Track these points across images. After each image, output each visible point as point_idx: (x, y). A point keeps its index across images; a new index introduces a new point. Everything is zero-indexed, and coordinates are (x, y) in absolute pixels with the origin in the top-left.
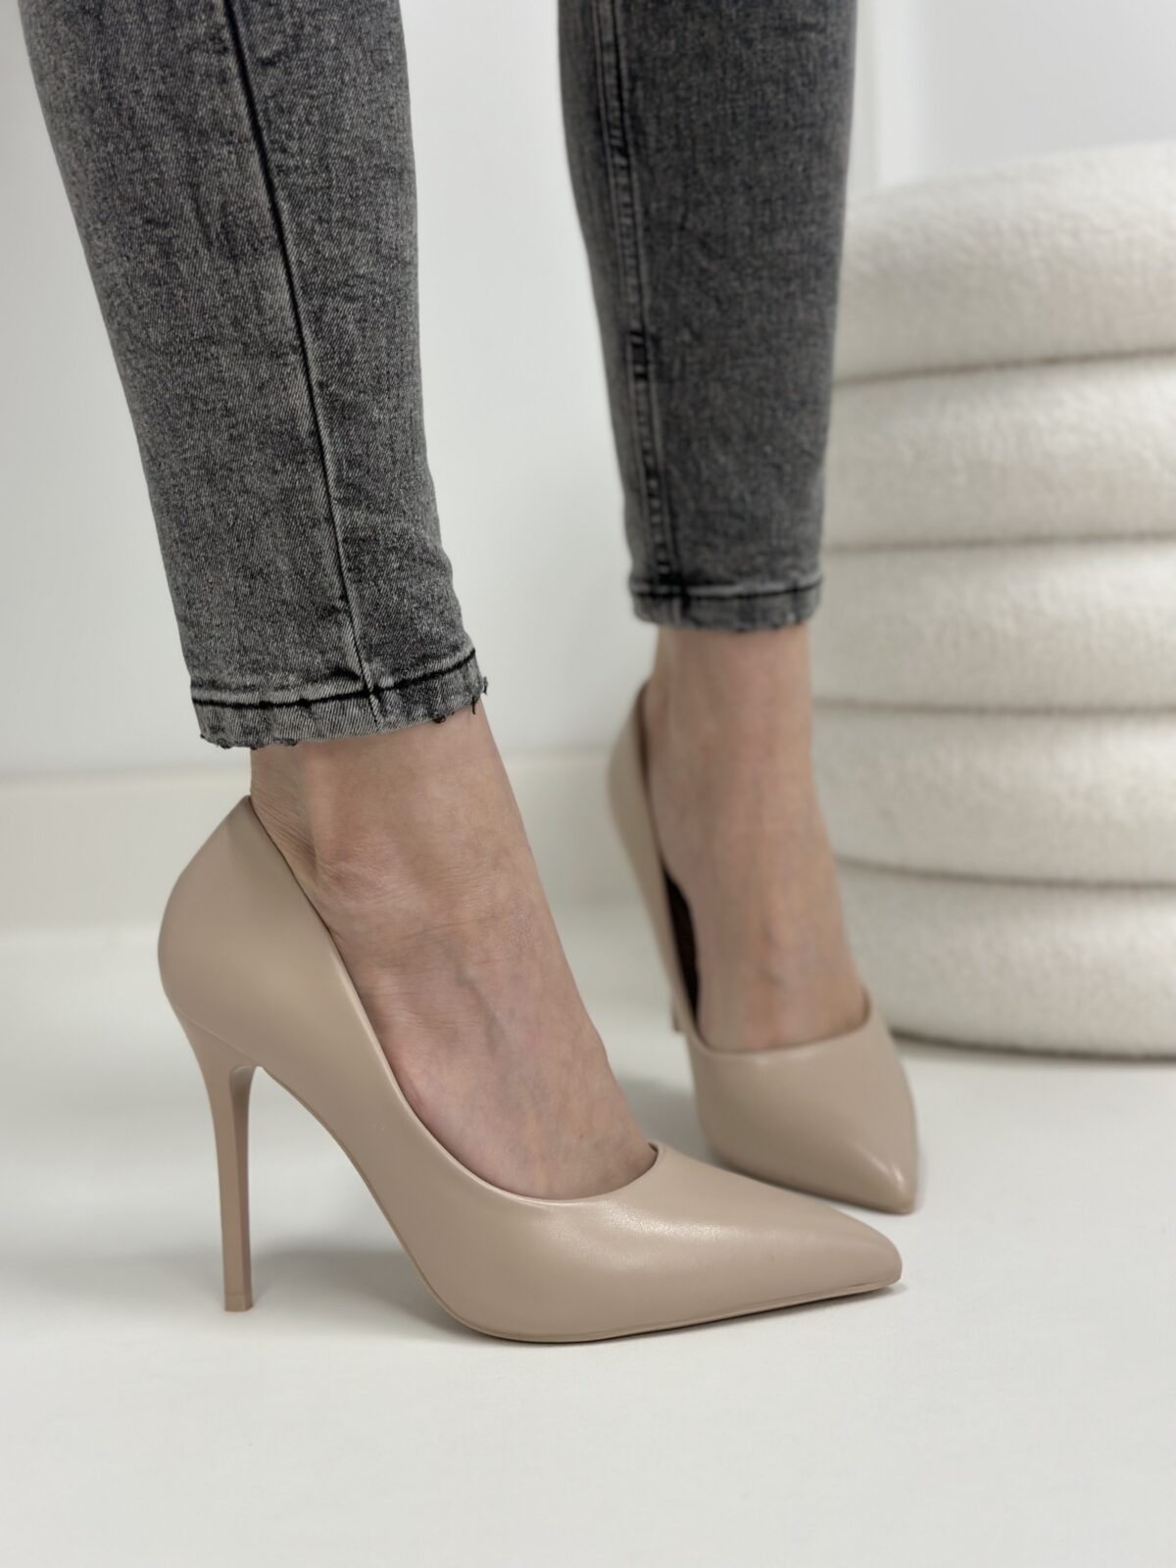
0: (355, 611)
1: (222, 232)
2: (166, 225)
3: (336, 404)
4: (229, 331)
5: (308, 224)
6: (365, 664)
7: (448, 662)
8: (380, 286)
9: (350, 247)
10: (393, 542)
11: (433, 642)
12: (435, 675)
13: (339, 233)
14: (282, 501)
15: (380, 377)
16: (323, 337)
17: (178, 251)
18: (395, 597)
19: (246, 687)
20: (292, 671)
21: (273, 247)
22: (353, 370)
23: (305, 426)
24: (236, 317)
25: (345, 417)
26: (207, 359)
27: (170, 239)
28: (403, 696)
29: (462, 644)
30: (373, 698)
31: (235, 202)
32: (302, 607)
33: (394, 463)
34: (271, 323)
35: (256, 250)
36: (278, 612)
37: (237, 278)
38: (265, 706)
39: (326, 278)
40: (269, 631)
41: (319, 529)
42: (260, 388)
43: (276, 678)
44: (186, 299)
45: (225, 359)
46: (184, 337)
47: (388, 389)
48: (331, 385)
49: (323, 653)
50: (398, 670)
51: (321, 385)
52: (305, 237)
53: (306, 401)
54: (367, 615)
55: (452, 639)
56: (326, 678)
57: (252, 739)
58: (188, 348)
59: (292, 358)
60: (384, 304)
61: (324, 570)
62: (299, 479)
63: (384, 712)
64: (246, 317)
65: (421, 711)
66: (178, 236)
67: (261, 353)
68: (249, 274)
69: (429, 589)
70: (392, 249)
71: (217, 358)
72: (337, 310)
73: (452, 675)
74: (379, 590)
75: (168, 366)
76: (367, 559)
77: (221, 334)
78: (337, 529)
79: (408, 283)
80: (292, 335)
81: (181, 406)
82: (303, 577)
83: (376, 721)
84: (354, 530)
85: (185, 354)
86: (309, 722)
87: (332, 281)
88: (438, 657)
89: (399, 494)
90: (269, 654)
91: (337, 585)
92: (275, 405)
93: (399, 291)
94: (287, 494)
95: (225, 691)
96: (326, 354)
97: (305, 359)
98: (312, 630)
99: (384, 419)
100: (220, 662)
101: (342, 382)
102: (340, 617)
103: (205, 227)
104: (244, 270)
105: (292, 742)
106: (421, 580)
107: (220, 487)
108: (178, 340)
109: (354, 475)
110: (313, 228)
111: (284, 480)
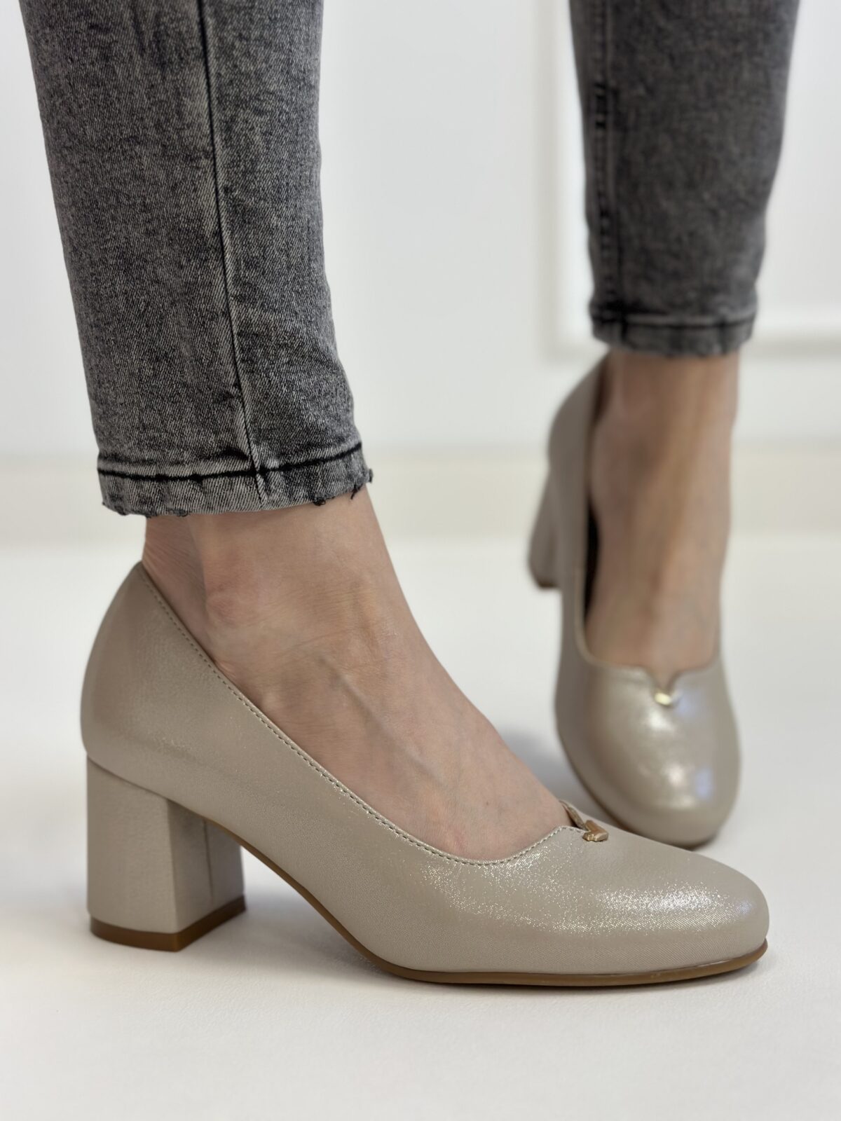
0: (247, 397)
1: (154, 41)
2: (107, 31)
3: (238, 208)
4: (152, 133)
5: (230, 39)
6: (254, 447)
7: (331, 451)
8: (287, 104)
9: (264, 65)
10: (285, 338)
11: (319, 432)
12: (316, 462)
13: (256, 51)
14: (186, 294)
15: (280, 187)
16: (232, 146)
17: (116, 56)
18: (284, 389)
19: (144, 461)
20: (186, 448)
21: (197, 58)
22: (256, 178)
23: (210, 226)
24: (159, 120)
25: (245, 222)
26: (131, 157)
27: (111, 43)
28: (286, 478)
29: (348, 436)
30: (259, 477)
31: (168, 13)
32: (200, 391)
33: (289, 268)
34: (188, 128)
35: (182, 59)
36: (178, 394)
37: (163, 84)
38: (161, 478)
39: (240, 91)
40: (169, 410)
41: (217, 322)
42: (174, 188)
43: (172, 454)
44: (119, 100)
45: (146, 157)
46: (115, 135)
47: (287, 199)
48: (235, 190)
49: (216, 433)
50: (283, 454)
51: (226, 190)
52: (226, 51)
53: (213, 204)
54: (258, 402)
55: (339, 430)
56: (217, 457)
57: (145, 507)
58: (117, 146)
59: (204, 162)
60: (289, 120)
61: (220, 359)
62: (201, 275)
63: (268, 490)
64: (167, 120)
65: (302, 492)
66: (117, 42)
67: (177, 156)
68: (173, 81)
69: (317, 384)
70: (301, 71)
71: (140, 157)
72: (247, 122)
73: (334, 463)
74: (270, 381)
75: (100, 162)
76: (259, 352)
77: (145, 135)
78: (233, 323)
79: (311, 105)
80: (206, 141)
81: (108, 199)
82: (202, 364)
83: (260, 498)
84: (249, 325)
85: (114, 151)
86: (200, 495)
87: (245, 94)
88: (321, 446)
89: (291, 296)
90: (166, 431)
91: (232, 374)
92: (185, 204)
93: (303, 110)
94: (190, 288)
95: (126, 463)
96: (233, 162)
97: (215, 164)
98: (208, 412)
99: (282, 226)
100: (121, 437)
101: (245, 188)
102: (234, 402)
103: (139, 33)
104: (170, 77)
105: (182, 513)
106: (310, 376)
107: (135, 276)
108: (109, 138)
109: (251, 275)
110: (233, 45)
111: (187, 274)
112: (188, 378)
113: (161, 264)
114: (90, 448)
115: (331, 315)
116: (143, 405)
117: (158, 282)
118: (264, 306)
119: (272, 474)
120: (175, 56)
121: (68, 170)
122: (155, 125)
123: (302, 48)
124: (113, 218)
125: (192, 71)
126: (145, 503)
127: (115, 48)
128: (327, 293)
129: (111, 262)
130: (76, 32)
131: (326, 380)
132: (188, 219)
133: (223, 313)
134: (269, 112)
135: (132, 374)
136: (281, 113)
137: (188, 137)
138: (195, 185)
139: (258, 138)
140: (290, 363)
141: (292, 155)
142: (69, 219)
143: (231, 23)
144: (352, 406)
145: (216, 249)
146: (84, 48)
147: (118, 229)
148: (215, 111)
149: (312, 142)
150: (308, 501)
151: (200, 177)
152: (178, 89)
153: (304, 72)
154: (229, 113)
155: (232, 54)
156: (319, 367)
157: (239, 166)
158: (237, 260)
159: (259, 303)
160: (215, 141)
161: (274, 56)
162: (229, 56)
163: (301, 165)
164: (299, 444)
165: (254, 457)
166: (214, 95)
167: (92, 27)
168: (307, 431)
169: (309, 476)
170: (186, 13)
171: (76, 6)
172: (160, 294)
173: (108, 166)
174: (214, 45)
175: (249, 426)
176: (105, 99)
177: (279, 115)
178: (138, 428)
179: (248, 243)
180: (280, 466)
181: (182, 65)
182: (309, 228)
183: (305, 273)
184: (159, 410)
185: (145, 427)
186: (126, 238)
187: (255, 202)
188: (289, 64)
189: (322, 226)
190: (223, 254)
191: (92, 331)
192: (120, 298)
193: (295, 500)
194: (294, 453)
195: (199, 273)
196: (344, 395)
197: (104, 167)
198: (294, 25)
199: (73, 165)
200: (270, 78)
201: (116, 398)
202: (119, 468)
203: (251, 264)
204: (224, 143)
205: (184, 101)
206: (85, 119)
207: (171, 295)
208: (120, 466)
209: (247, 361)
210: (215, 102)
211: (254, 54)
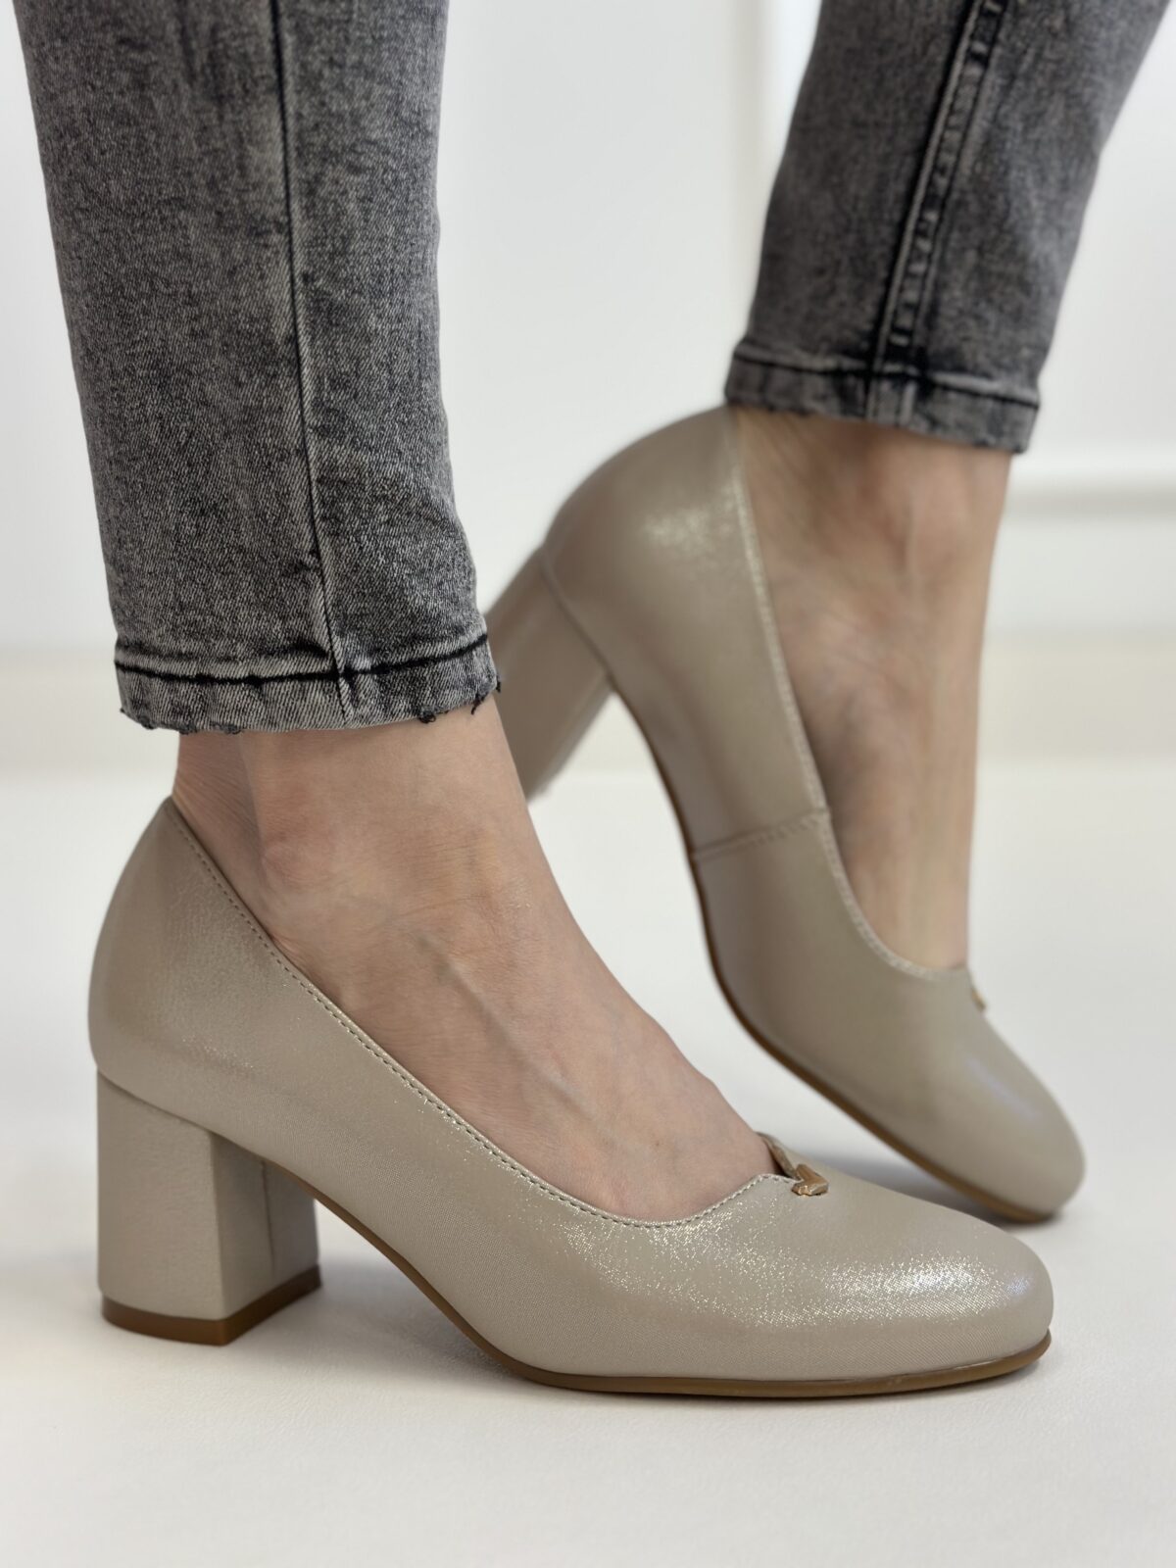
112: (246, 540)
113: (211, 379)
114: (105, 632)
115: (448, 455)
116: (180, 576)
117: (206, 404)
118: (355, 442)
119: (361, 678)
120: (238, 88)
121: (83, 241)
122: (207, 184)
123: (417, 79)
124: (146, 312)
125: (261, 109)
126: (181, 713)
127: (154, 73)
128: (443, 424)
129: (140, 373)
130: (100, 48)
131: (440, 546)
132: (251, 317)
133: (298, 451)
134: (368, 168)
135: (166, 532)
136: (385, 171)
137: (253, 202)
138: (262, 269)
139: (352, 205)
140: (390, 523)
141: (399, 231)
142: (82, 311)
143: (319, 42)
144: (474, 582)
145: (289, 362)
146: (111, 71)
147: (152, 326)
148: (292, 166)
149: (427, 212)
150: (410, 717)
151: (269, 259)
152: (240, 134)
153: (419, 114)
154: (312, 169)
155: (319, 87)
156: (430, 527)
157: (323, 245)
158: (318, 377)
159: (349, 437)
160: (292, 209)
161: (378, 90)
162: (314, 89)
163: (412, 245)
164: (400, 637)
165: (336, 653)
166: (292, 142)
167: (122, 41)
168: (413, 618)
169: (413, 680)
170: (255, 26)
171: (100, 11)
172: (209, 420)
173: (140, 239)
174: (293, 73)
175: (330, 610)
176: (139, 146)
177: (384, 173)
178: (173, 608)
179: (336, 353)
180: (372, 667)
181: (248, 100)
182: (420, 332)
183: (414, 396)
184: (203, 584)
185: (182, 607)
186: (163, 340)
187: (347, 295)
188: (399, 103)
189: (438, 329)
190: (299, 368)
191: (111, 469)
192: (153, 424)
193: (393, 715)
194: (392, 649)
195: (264, 394)
196: (464, 567)
197: (135, 239)
198: (406, 46)
199: (89, 235)
200: (372, 121)
201: (142, 565)
202: (146, 662)
203: (338, 383)
204: (304, 212)
205: (249, 152)
206: (109, 170)
207: (224, 422)
208: (146, 660)
209: (329, 519)
210: (293, 154)
211: (351, 88)
